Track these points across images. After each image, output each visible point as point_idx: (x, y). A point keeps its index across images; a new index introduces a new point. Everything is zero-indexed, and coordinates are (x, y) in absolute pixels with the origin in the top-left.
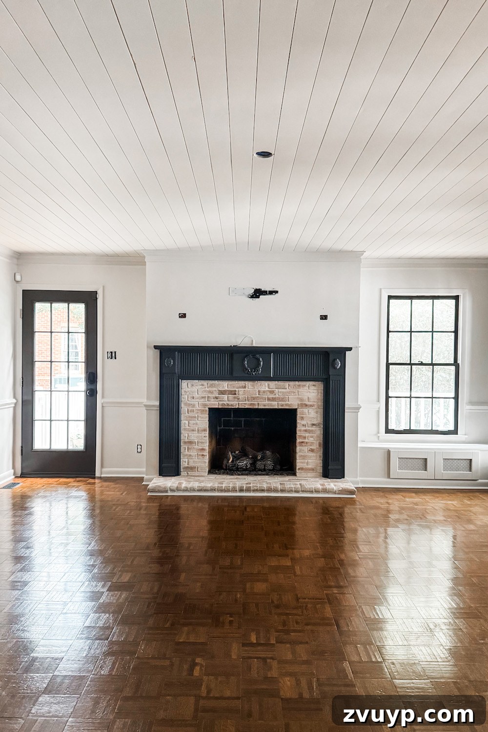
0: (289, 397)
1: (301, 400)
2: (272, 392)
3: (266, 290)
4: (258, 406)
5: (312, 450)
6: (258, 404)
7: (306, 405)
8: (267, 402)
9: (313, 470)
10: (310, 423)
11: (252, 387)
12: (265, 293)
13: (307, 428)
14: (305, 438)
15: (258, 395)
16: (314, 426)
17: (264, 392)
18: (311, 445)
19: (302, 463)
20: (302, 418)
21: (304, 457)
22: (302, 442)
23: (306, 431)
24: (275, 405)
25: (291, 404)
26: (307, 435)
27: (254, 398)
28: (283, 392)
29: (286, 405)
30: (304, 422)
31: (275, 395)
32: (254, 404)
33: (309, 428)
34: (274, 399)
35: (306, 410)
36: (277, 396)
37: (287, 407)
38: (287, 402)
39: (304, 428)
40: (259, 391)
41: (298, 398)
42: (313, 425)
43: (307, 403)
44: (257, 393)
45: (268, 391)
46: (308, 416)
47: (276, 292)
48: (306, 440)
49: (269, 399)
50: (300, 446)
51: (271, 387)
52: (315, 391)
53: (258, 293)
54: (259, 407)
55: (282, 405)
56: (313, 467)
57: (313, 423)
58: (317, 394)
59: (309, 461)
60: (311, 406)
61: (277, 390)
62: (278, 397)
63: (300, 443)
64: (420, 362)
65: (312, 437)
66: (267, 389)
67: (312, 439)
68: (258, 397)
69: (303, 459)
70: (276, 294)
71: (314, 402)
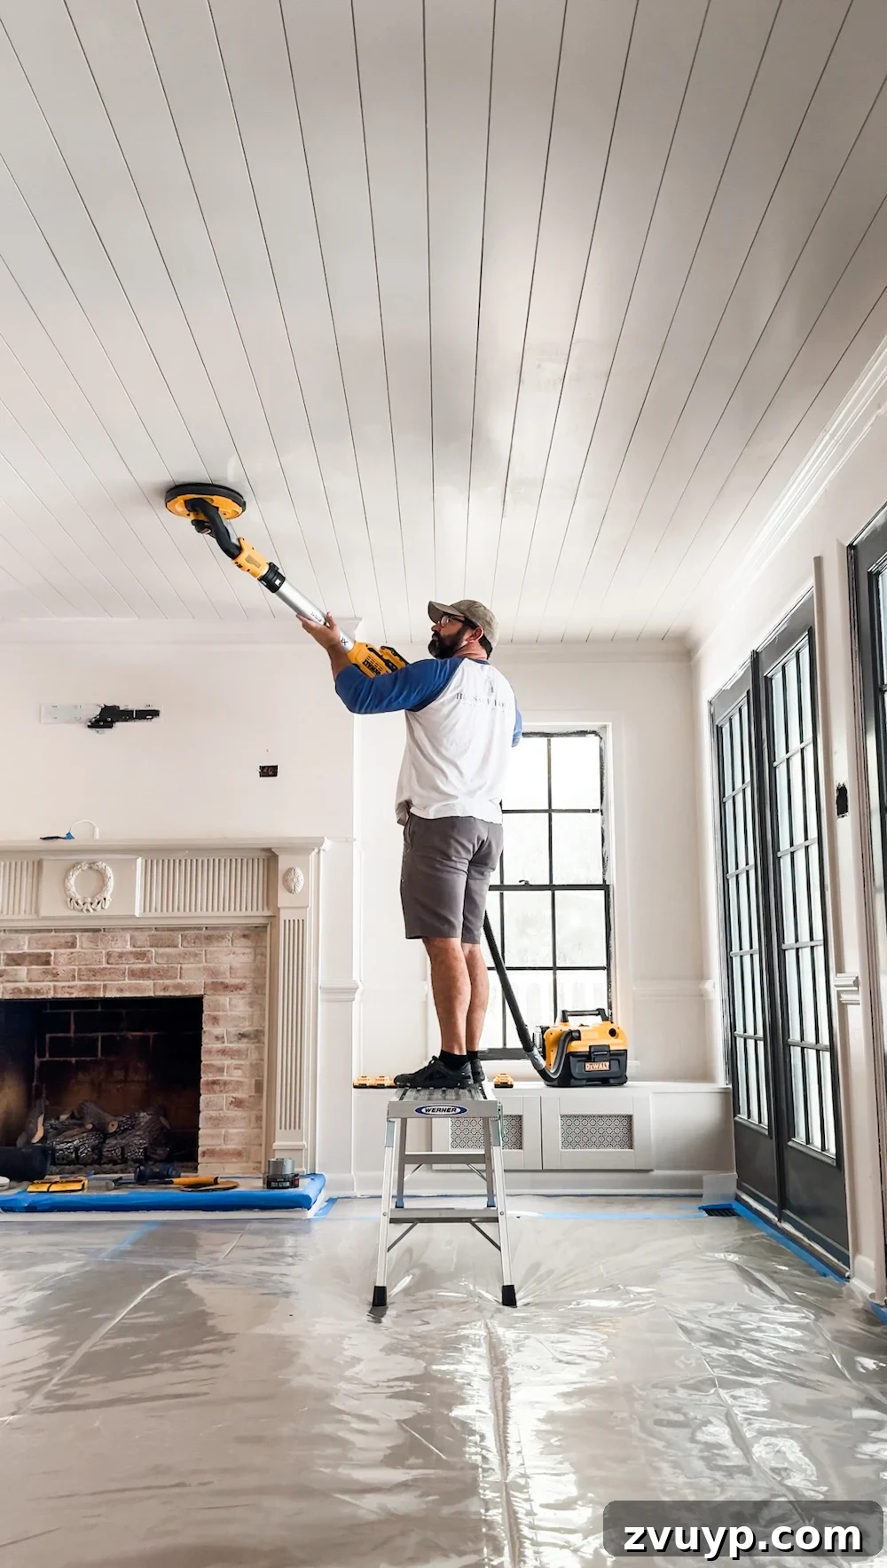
0: (184, 966)
1: (214, 973)
2: (141, 956)
3: (130, 708)
4: (104, 992)
5: (238, 1103)
6: (105, 986)
7: (226, 987)
8: (127, 981)
9: (239, 1154)
10: (233, 1030)
11: (92, 945)
12: (127, 716)
13: (226, 1044)
14: (220, 1070)
15: (104, 965)
16: (245, 1040)
17: (121, 955)
18: (235, 1090)
19: (212, 1136)
20: (215, 1020)
21: (217, 1122)
22: (214, 1083)
23: (223, 1052)
24: (148, 989)
25: (189, 986)
26: (227, 1062)
27: (94, 973)
28: (168, 956)
29: (176, 987)
30: (218, 1031)
31: (149, 962)
32: (94, 988)
33: (231, 1045)
34: (144, 974)
35: (224, 999)
36: (154, 965)
37: (178, 994)
38: (179, 980)
39: (219, 1046)
40: (109, 955)
41: (205, 968)
42: (242, 1036)
43: (228, 981)
44: (104, 960)
45: (131, 953)
46: (229, 1013)
47: (155, 713)
48: (225, 1077)
49: (133, 974)
50: (209, 1091)
51: (139, 943)
52: (248, 950)
53: (108, 718)
54: (108, 995)
55: (165, 989)
56: (240, 1147)
57: (243, 1031)
58: (252, 957)
59: (231, 1131)
60: (238, 988)
61: (153, 950)
62: (155, 969)
63: (208, 1083)
64: (523, 883)
65: (237, 1068)
66: (129, 948)
67: (239, 1073)
68: (105, 969)
69: (217, 1126)
70: (155, 719)
71: (245, 977)
